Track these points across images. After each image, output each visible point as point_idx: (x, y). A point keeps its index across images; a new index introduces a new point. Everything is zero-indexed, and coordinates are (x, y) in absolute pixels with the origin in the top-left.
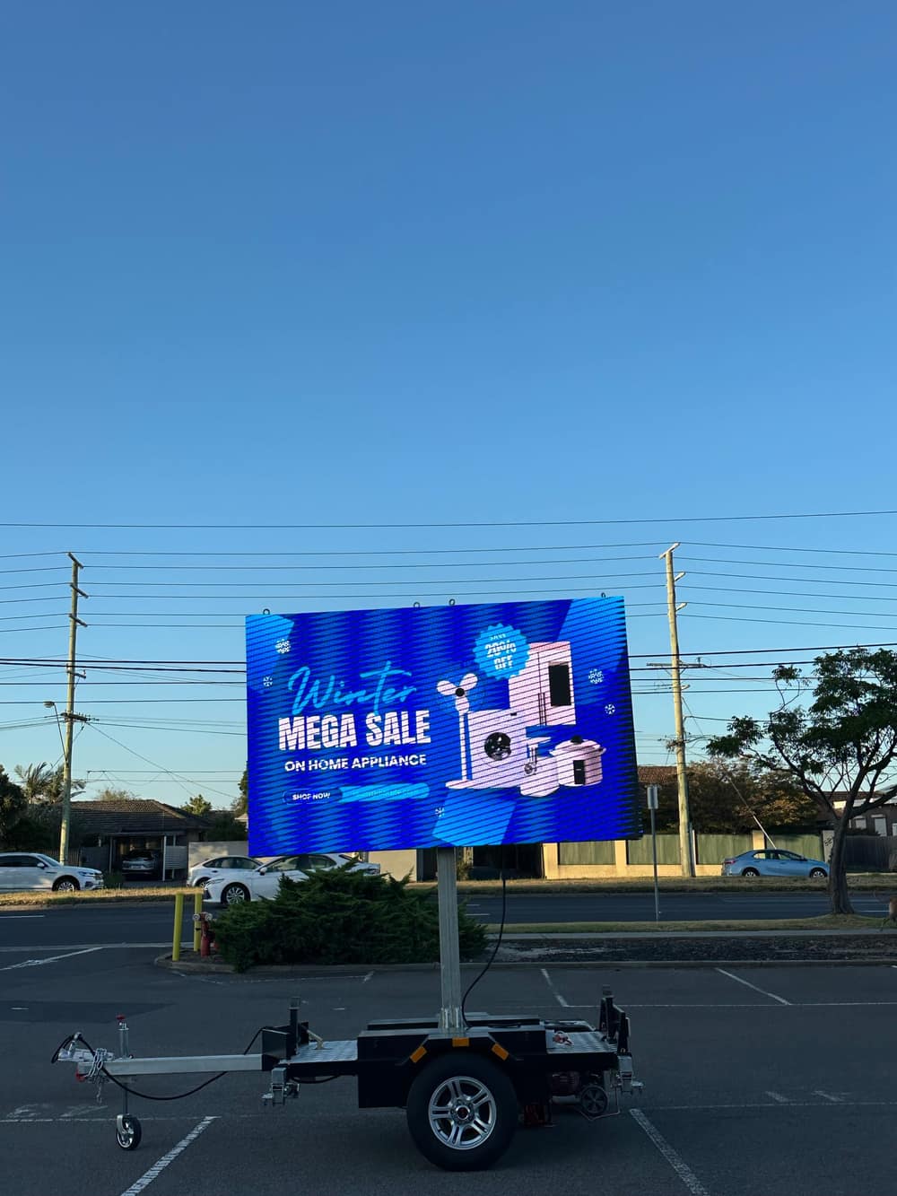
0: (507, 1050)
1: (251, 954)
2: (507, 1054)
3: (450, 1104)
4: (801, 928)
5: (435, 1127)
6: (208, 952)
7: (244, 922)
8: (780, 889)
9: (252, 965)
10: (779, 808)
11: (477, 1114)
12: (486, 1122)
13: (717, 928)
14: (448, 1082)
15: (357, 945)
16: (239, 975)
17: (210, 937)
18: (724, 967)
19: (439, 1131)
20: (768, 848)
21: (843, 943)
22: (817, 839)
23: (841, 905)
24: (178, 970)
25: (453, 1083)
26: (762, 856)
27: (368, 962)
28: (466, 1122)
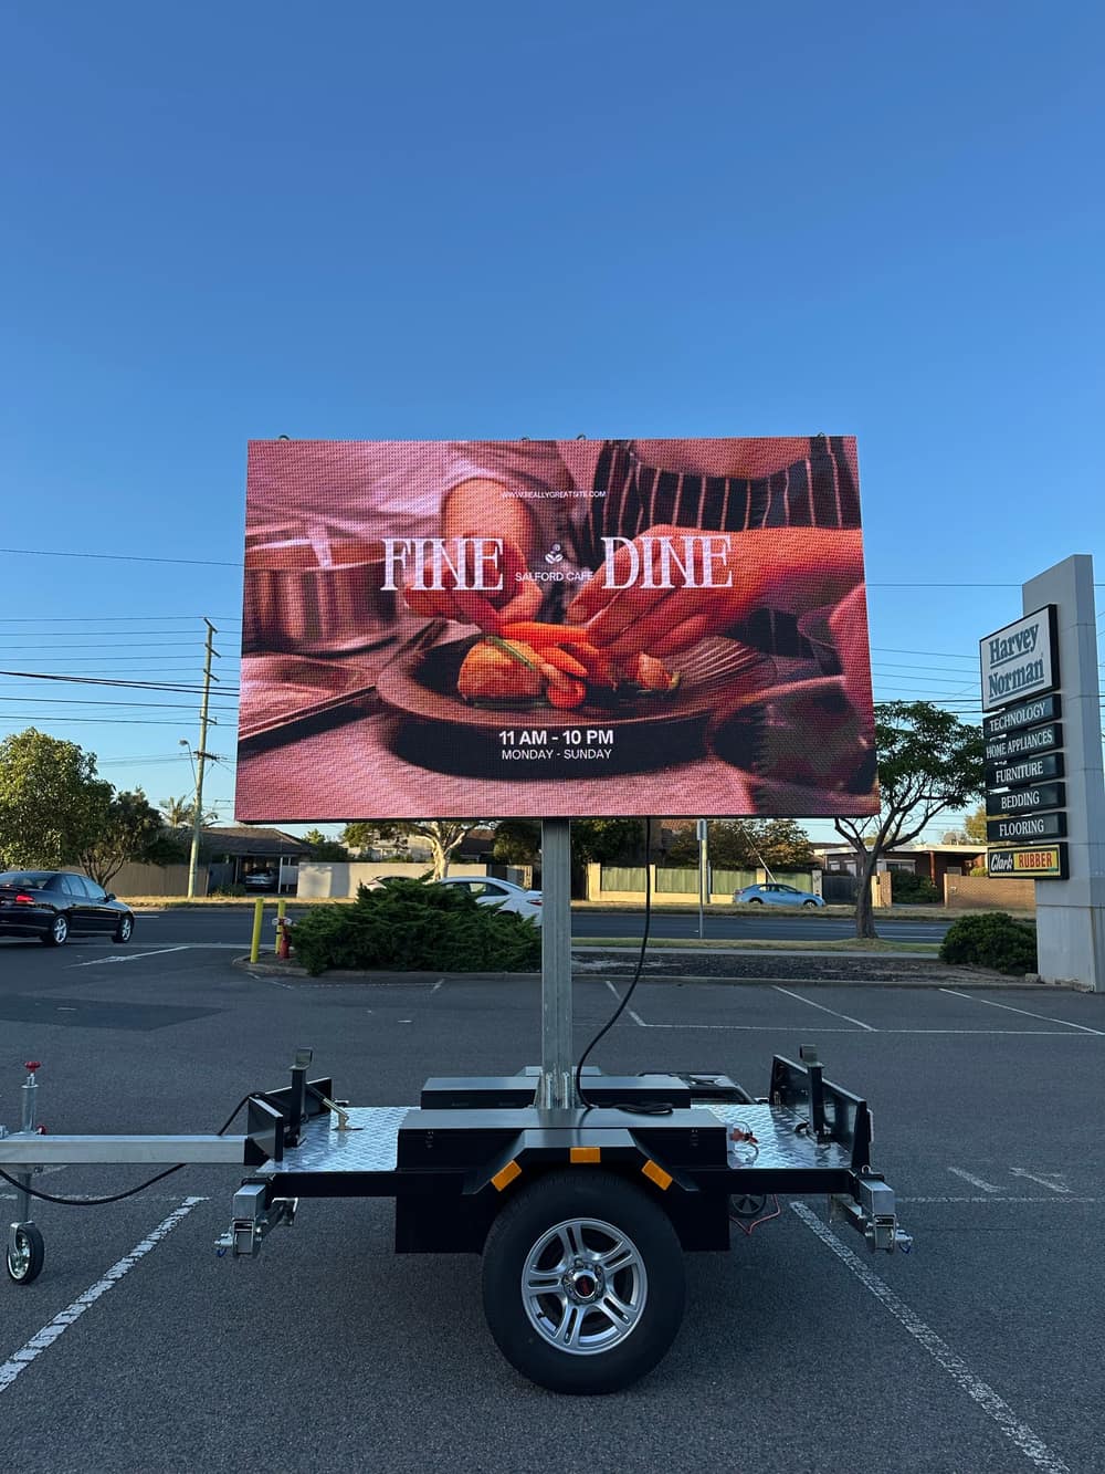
0: (669, 1174)
1: (325, 959)
2: (670, 1179)
3: (561, 1267)
4: (833, 949)
5: (533, 1309)
6: (287, 955)
7: (319, 928)
8: (791, 915)
9: (327, 969)
10: (779, 851)
11: (610, 1287)
12: (627, 1302)
13: (758, 947)
14: (559, 1229)
15: (429, 953)
16: (313, 979)
17: (288, 941)
18: (779, 984)
19: (539, 1316)
20: (769, 882)
21: (879, 965)
22: (807, 876)
23: (867, 929)
24: (254, 972)
25: (570, 1231)
26: (764, 889)
27: (440, 970)
28: (591, 1302)
